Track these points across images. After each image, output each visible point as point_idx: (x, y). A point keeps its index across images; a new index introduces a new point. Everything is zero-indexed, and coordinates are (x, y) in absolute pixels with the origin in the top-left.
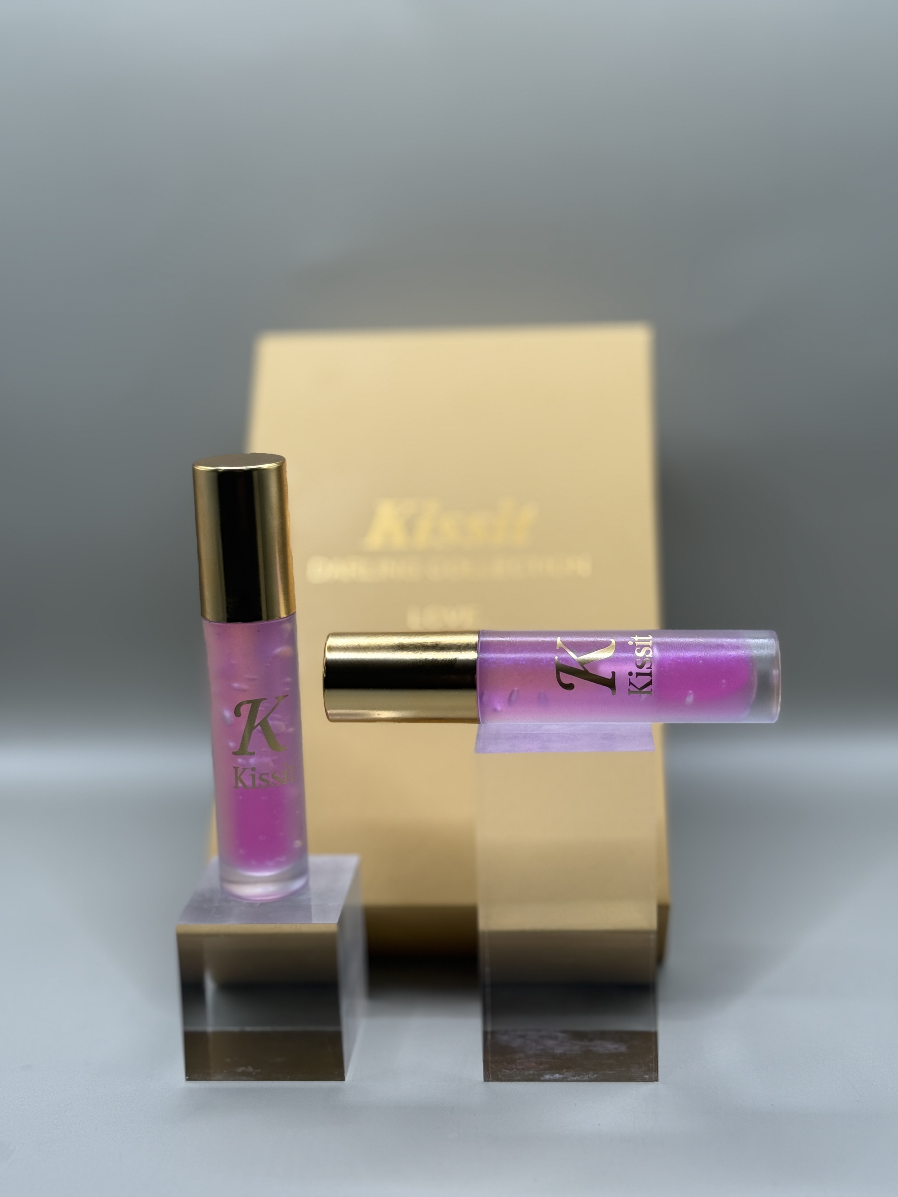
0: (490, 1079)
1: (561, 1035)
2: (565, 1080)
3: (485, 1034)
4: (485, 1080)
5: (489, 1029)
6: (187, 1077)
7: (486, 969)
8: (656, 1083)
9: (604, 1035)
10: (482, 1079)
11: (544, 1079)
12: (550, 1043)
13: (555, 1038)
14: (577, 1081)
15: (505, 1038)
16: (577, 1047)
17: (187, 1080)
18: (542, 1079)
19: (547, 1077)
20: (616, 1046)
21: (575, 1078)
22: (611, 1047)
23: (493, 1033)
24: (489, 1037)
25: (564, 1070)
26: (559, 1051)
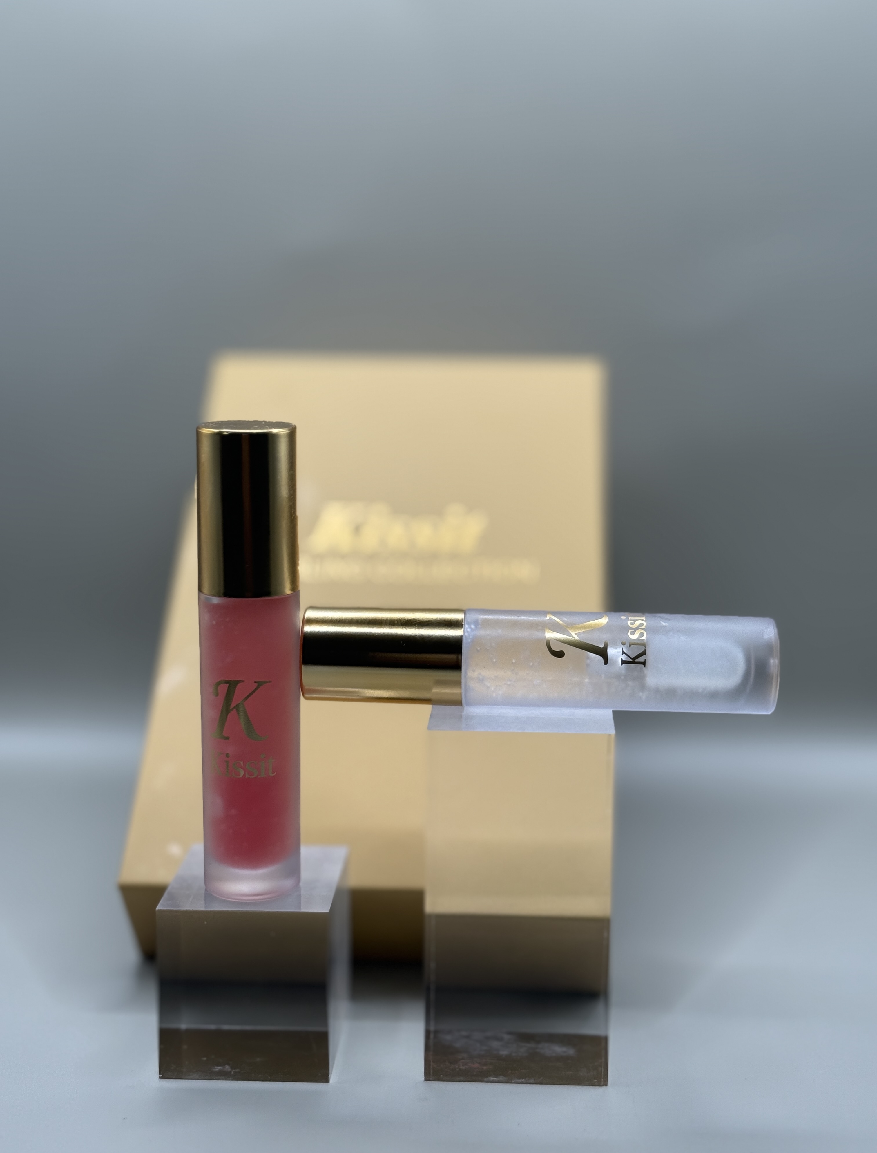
0: (431, 1079)
1: (507, 1037)
2: (510, 1082)
3: (428, 1033)
4: (426, 1080)
5: (432, 1028)
6: (161, 1076)
7: (431, 965)
8: (605, 1087)
9: (553, 1038)
10: (423, 1079)
11: (488, 1080)
12: (495, 1044)
13: (499, 1039)
14: (522, 1083)
15: (448, 1037)
16: (523, 1050)
17: (160, 1078)
18: (486, 1080)
19: (492, 1079)
20: (564, 1049)
21: (520, 1081)
22: (558, 1050)
23: (436, 1032)
24: (432, 1036)
25: (510, 1072)
26: (504, 1053)
